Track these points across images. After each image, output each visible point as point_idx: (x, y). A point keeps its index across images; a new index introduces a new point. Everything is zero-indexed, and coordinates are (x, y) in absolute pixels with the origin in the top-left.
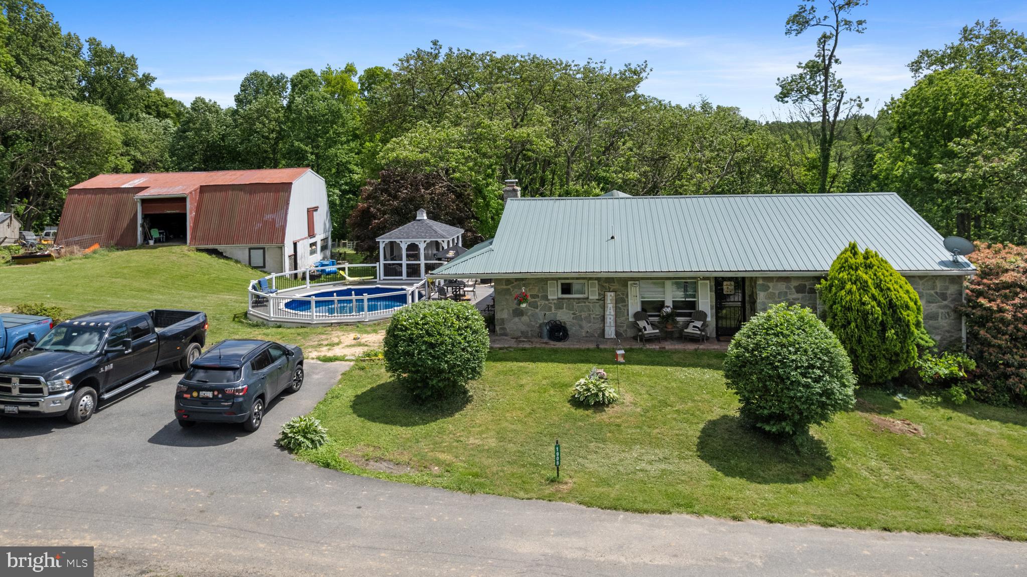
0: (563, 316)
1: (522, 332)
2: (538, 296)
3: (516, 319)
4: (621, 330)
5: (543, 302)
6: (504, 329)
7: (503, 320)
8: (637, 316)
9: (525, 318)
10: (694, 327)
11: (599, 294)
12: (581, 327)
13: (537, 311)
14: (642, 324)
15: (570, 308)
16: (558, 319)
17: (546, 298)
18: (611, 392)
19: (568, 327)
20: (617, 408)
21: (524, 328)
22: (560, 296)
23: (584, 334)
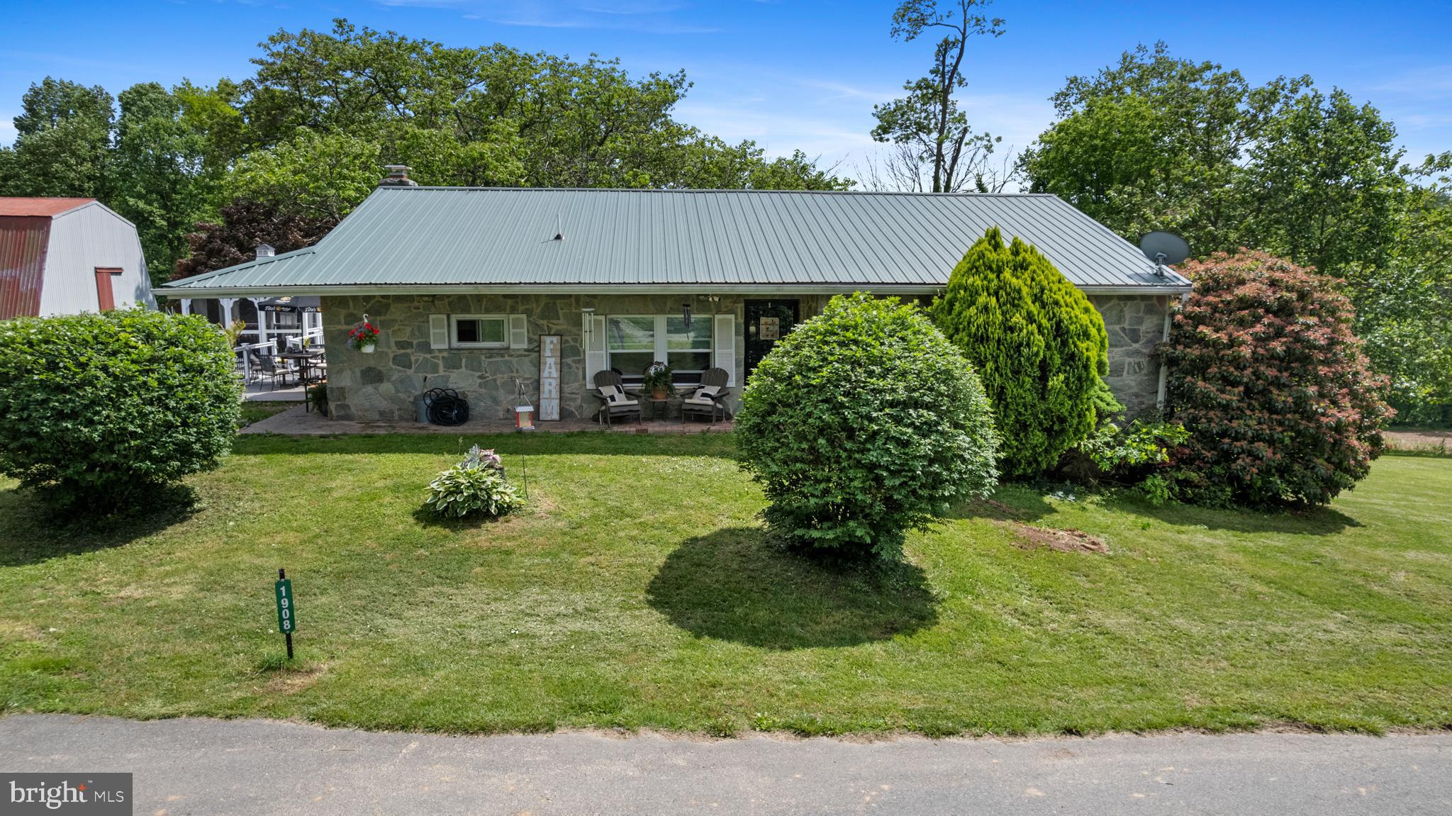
0: (461, 381)
1: (382, 413)
2: (410, 345)
3: (369, 389)
4: (572, 407)
5: (421, 356)
6: (346, 407)
7: (342, 390)
8: (600, 378)
9: (386, 387)
10: (704, 395)
11: (530, 340)
12: (495, 401)
13: (410, 372)
14: (607, 391)
15: (474, 365)
16: (451, 386)
17: (425, 347)
18: (507, 492)
19: (471, 400)
20: (516, 523)
21: (384, 405)
22: (455, 343)
23: (501, 414)
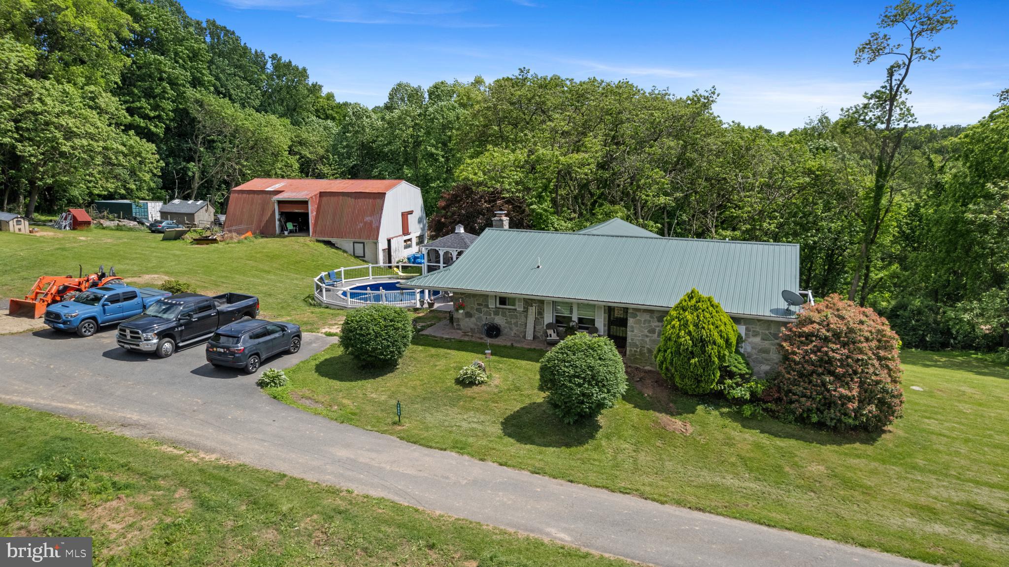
0: (499, 320)
1: (471, 329)
2: (482, 305)
3: (467, 319)
4: (539, 335)
5: (486, 309)
6: (458, 325)
7: (458, 319)
8: (549, 326)
9: (473, 319)
11: (524, 308)
12: (511, 329)
13: (482, 315)
14: (550, 332)
15: (504, 315)
16: (495, 322)
17: (487, 306)
18: (483, 377)
19: (502, 328)
20: (484, 388)
21: (472, 326)
22: (498, 305)
23: (513, 334)
